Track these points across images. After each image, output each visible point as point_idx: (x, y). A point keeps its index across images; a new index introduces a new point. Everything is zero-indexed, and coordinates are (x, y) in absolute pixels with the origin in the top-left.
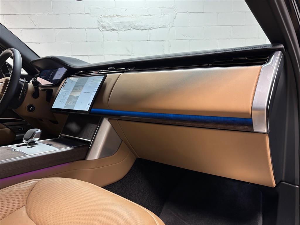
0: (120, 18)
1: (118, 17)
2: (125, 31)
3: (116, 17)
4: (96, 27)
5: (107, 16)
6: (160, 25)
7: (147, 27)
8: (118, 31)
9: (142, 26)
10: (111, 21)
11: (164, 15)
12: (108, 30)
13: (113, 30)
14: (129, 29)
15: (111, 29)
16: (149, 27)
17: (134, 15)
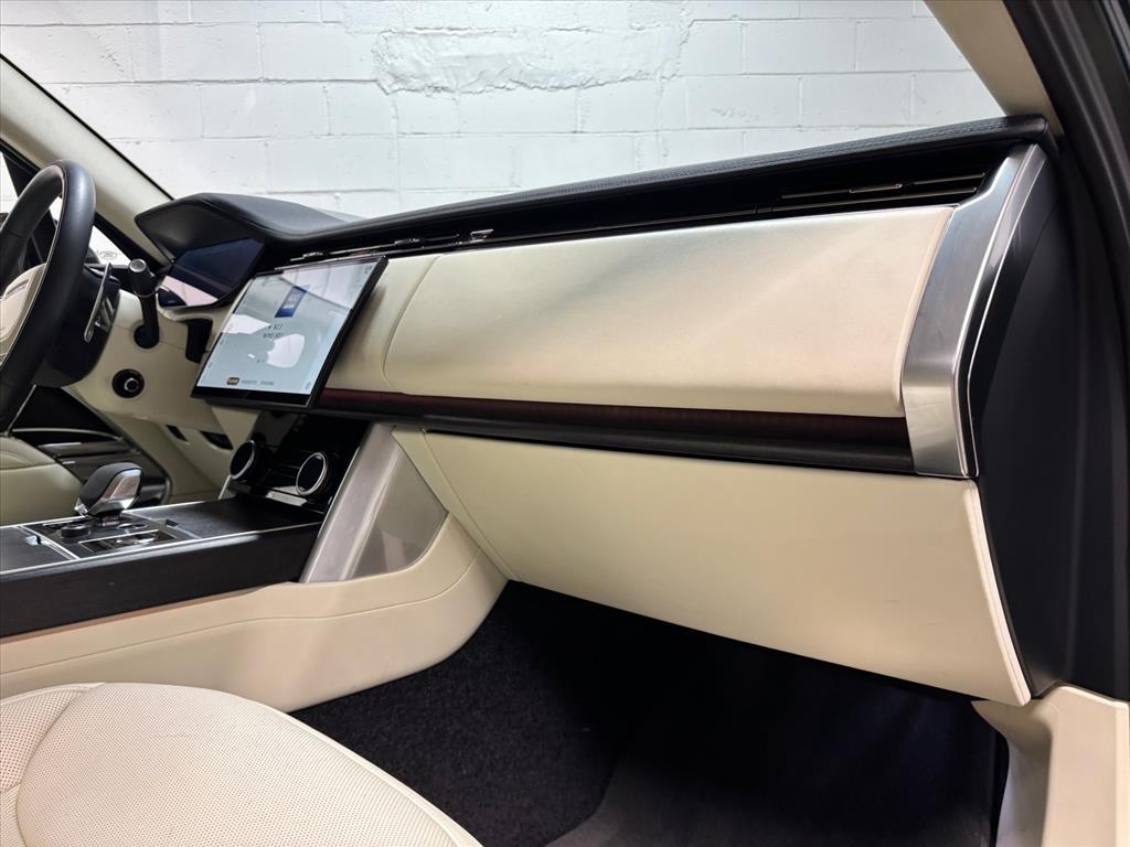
0: (462, 40)
1: (455, 38)
2: (484, 94)
3: (446, 35)
4: (366, 79)
5: (413, 33)
6: (626, 69)
8: (457, 93)
9: (553, 75)
10: (427, 54)
11: (639, 29)
12: (413, 91)
13: (438, 89)
14: (502, 85)
15: (429, 87)
16: (582, 79)
17: (519, 28)
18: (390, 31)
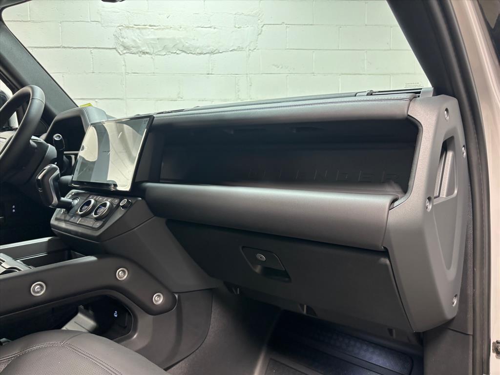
0: (156, 31)
1: (152, 30)
2: (166, 55)
3: (149, 29)
4: (111, 47)
5: (133, 27)
6: (233, 46)
7: (209, 49)
8: (154, 55)
9: (198, 48)
10: (139, 37)
11: (238, 28)
12: (133, 54)
13: (144, 53)
14: (174, 52)
15: (140, 52)
16: (212, 50)
17: (182, 26)
18: (122, 26)
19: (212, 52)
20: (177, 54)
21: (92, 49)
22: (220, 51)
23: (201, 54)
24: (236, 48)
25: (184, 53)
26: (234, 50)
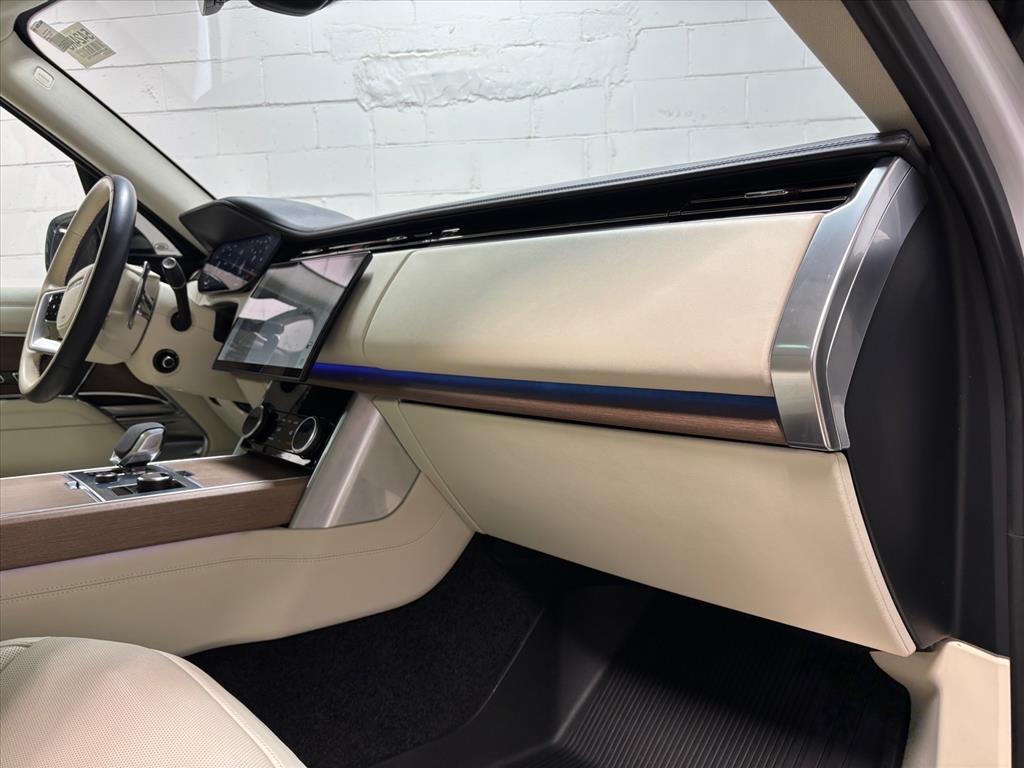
0: (430, 60)
1: (422, 59)
2: (449, 107)
4: (349, 98)
5: (387, 57)
6: (577, 78)
7: (529, 87)
8: (426, 106)
9: (509, 87)
10: (399, 75)
11: (588, 40)
12: (387, 107)
13: (408, 104)
14: (464, 98)
15: (401, 103)
16: (535, 89)
17: (479, 47)
18: (368, 56)
19: (536, 94)
20: (470, 102)
21: (315, 105)
22: (553, 91)
23: (514, 98)
24: (583, 82)
25: (481, 100)
26: (579, 86)
